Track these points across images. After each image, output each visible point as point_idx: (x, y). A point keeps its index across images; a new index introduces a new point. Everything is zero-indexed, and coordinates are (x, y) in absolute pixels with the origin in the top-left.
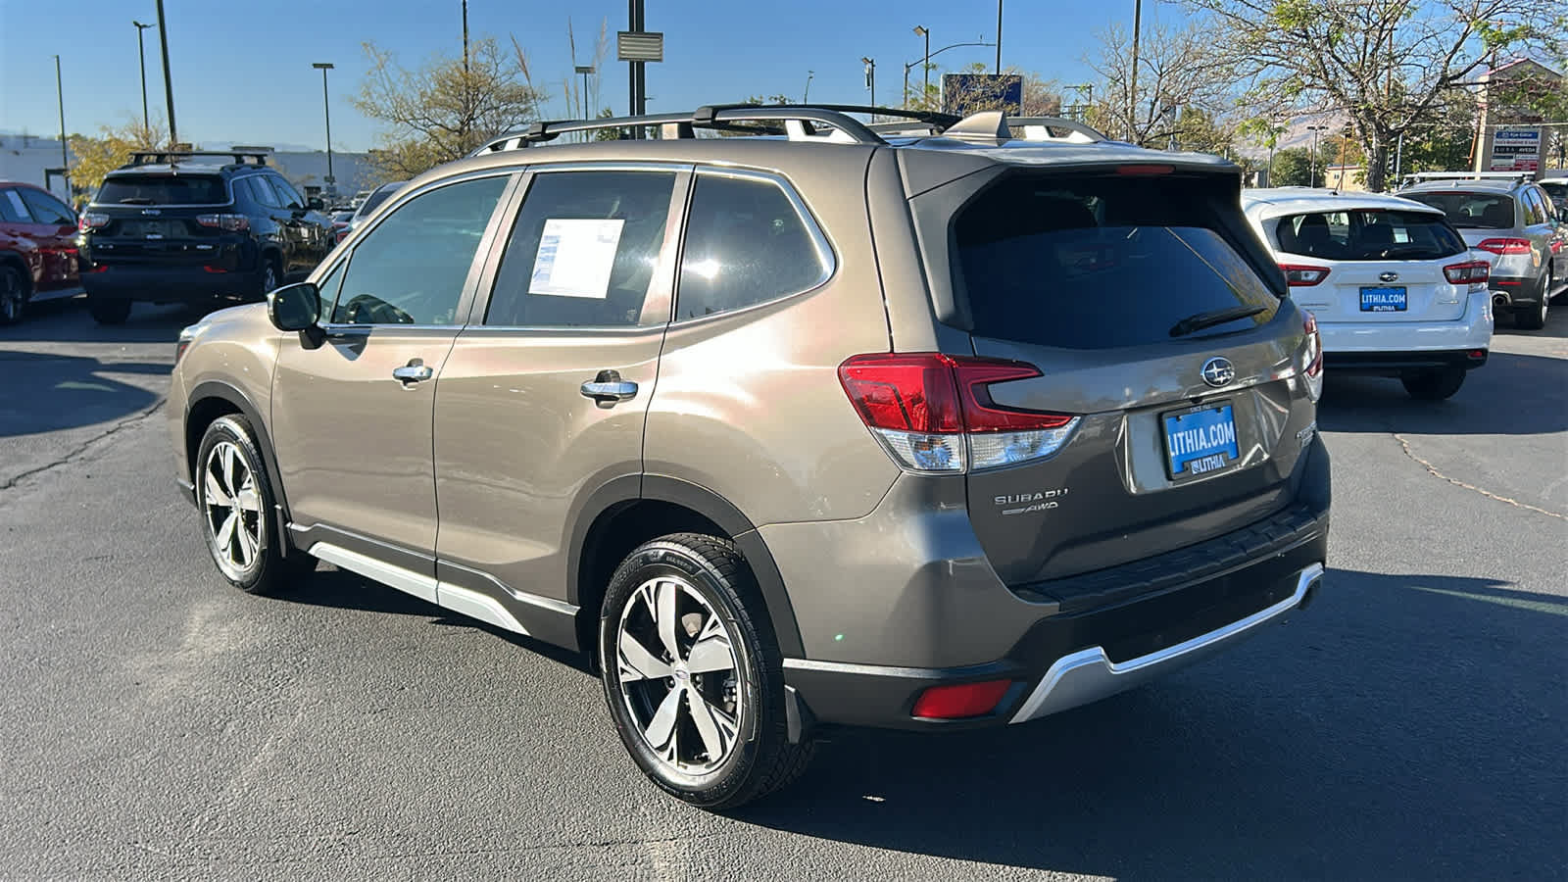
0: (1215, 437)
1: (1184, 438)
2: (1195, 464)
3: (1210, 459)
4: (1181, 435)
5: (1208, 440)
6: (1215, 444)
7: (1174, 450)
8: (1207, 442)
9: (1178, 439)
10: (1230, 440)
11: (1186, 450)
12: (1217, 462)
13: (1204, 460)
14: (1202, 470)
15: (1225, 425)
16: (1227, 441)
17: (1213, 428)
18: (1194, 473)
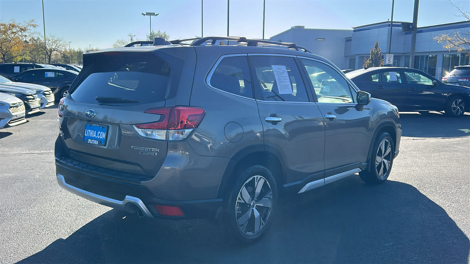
0: (99, 135)
1: (90, 132)
2: (90, 140)
3: (94, 140)
4: (90, 131)
5: (97, 135)
6: (98, 137)
7: (86, 134)
8: (96, 136)
9: (89, 131)
10: (104, 138)
11: (90, 135)
12: (96, 142)
13: (92, 140)
14: (91, 143)
15: (104, 133)
16: (103, 138)
17: (99, 132)
18: (88, 142)
